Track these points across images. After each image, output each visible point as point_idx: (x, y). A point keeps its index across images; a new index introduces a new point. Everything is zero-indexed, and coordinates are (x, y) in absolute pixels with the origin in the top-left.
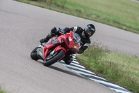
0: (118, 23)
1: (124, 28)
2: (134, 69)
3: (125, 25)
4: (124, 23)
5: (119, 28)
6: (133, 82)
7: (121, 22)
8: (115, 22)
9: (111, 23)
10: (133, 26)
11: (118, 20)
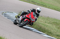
0: (34, 2)
1: (36, 4)
2: (41, 21)
3: (37, 3)
4: (37, 2)
5: (34, 4)
6: (40, 27)
7: (35, 2)
8: (32, 2)
9: (31, 2)
10: (40, 3)
11: (34, 1)
